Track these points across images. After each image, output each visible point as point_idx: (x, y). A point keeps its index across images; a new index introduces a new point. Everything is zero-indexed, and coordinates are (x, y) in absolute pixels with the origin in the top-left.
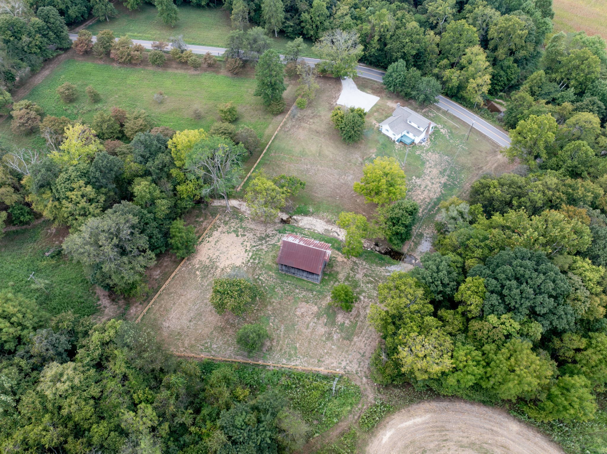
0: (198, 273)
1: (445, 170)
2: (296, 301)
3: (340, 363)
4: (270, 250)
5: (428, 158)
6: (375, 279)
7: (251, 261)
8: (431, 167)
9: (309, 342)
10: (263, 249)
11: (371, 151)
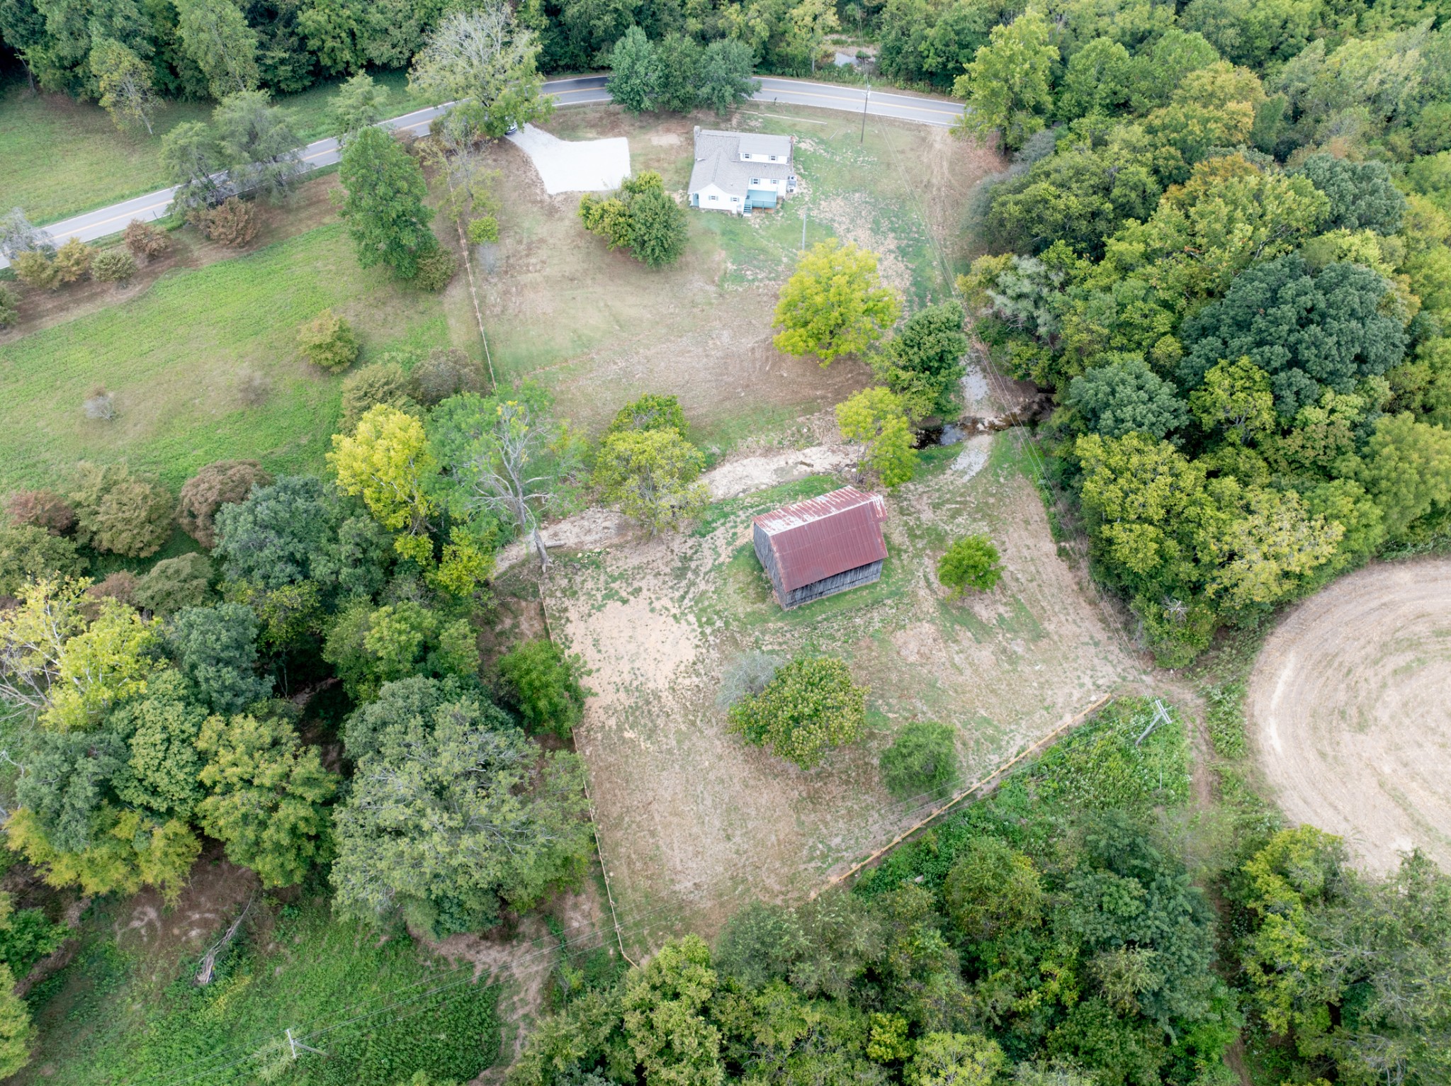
0: (629, 735)
1: (876, 222)
2: (882, 641)
3: (1082, 685)
4: (720, 582)
5: (829, 215)
6: (957, 502)
7: (708, 630)
8: (848, 230)
9: (993, 691)
10: (703, 593)
11: (717, 258)
